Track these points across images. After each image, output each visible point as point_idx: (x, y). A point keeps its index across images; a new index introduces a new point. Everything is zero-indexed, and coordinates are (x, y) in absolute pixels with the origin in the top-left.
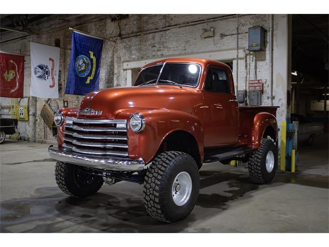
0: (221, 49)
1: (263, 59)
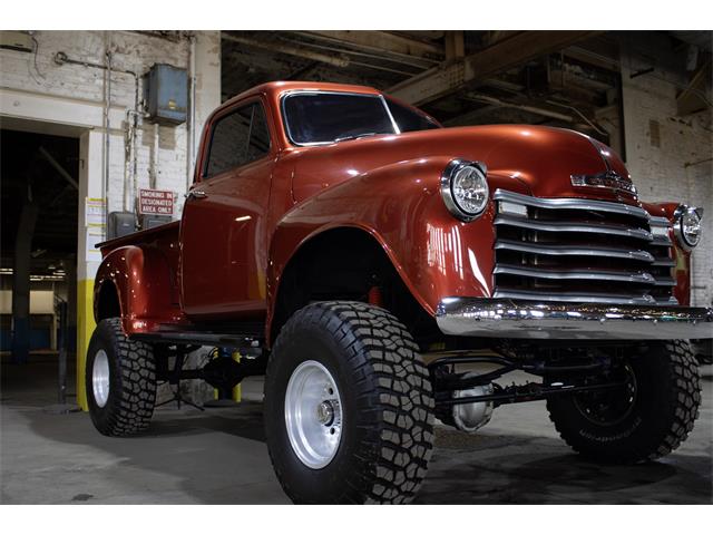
0: (52, 91)
1: (168, 144)
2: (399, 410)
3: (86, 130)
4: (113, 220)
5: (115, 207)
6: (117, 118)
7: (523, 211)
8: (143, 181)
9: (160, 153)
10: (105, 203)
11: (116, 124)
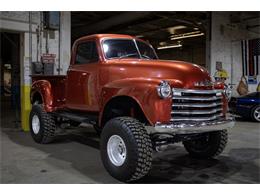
1: (53, 37)
2: (143, 153)
3: (23, 33)
4: (34, 65)
5: (34, 60)
6: (34, 28)
7: (179, 94)
8: (44, 50)
9: (50, 40)
10: (30, 59)
11: (34, 30)
